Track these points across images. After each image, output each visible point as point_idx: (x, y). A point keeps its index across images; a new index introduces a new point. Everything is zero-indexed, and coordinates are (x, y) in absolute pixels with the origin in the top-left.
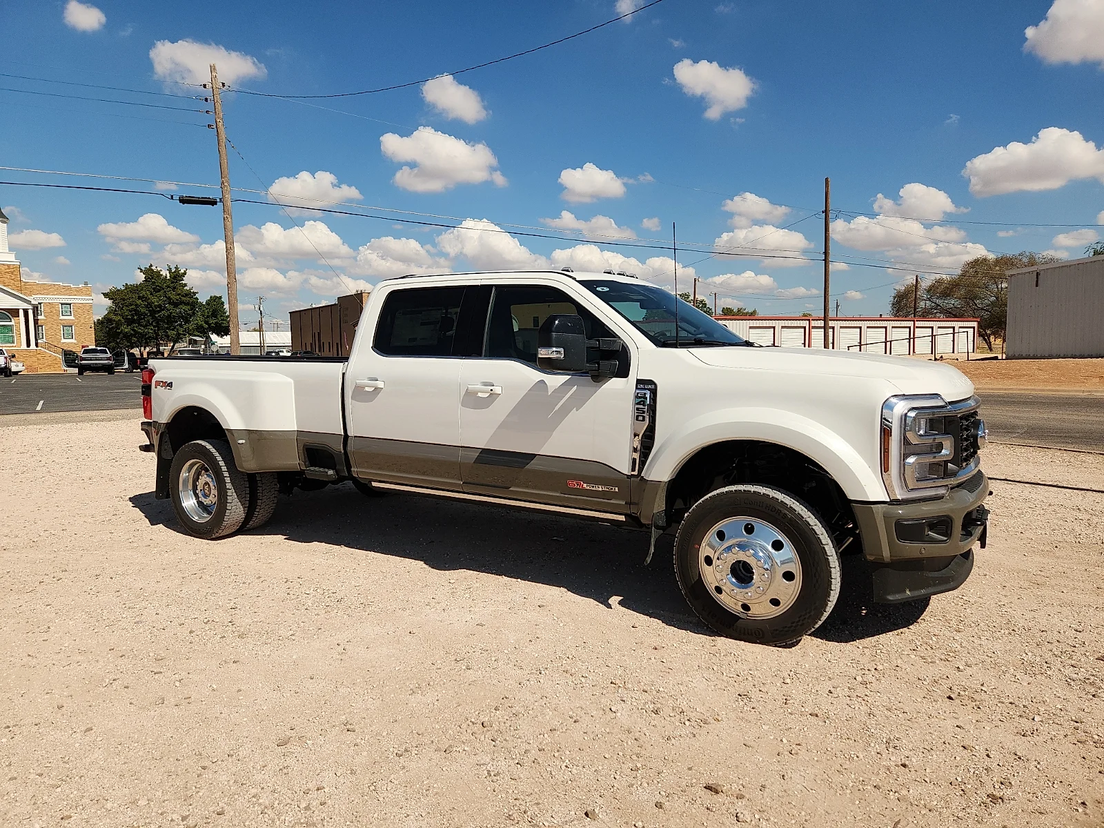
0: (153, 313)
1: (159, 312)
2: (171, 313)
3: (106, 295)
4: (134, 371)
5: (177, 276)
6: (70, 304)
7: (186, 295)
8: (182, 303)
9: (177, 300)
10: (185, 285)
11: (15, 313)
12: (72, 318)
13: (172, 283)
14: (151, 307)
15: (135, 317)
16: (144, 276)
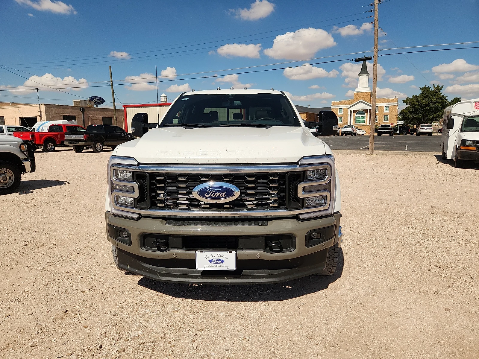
0: (422, 108)
1: (425, 107)
2: (431, 107)
3: (404, 101)
4: (407, 134)
5: (438, 89)
6: (388, 106)
7: (440, 98)
8: (437, 102)
9: (435, 101)
10: (441, 93)
11: (366, 111)
12: (388, 112)
13: (435, 93)
14: (422, 105)
15: (414, 111)
16: (421, 91)
